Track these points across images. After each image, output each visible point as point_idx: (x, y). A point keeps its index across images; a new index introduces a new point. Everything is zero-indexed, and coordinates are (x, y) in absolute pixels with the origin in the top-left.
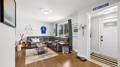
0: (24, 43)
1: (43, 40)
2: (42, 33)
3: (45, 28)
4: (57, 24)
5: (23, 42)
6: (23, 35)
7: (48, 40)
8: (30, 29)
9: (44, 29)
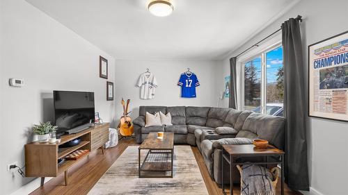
0: (129, 125)
1: (183, 120)
2: (182, 96)
3: (194, 77)
4: (235, 58)
5: (126, 122)
6: (129, 100)
7: (201, 121)
8: (147, 85)
9: (189, 83)
